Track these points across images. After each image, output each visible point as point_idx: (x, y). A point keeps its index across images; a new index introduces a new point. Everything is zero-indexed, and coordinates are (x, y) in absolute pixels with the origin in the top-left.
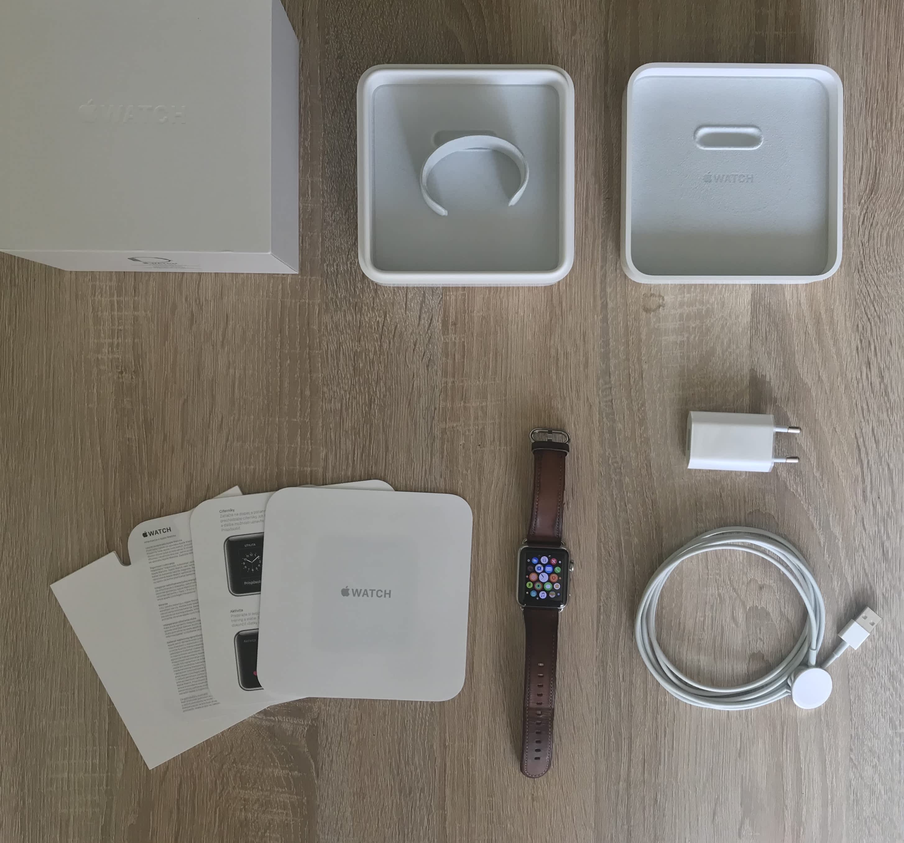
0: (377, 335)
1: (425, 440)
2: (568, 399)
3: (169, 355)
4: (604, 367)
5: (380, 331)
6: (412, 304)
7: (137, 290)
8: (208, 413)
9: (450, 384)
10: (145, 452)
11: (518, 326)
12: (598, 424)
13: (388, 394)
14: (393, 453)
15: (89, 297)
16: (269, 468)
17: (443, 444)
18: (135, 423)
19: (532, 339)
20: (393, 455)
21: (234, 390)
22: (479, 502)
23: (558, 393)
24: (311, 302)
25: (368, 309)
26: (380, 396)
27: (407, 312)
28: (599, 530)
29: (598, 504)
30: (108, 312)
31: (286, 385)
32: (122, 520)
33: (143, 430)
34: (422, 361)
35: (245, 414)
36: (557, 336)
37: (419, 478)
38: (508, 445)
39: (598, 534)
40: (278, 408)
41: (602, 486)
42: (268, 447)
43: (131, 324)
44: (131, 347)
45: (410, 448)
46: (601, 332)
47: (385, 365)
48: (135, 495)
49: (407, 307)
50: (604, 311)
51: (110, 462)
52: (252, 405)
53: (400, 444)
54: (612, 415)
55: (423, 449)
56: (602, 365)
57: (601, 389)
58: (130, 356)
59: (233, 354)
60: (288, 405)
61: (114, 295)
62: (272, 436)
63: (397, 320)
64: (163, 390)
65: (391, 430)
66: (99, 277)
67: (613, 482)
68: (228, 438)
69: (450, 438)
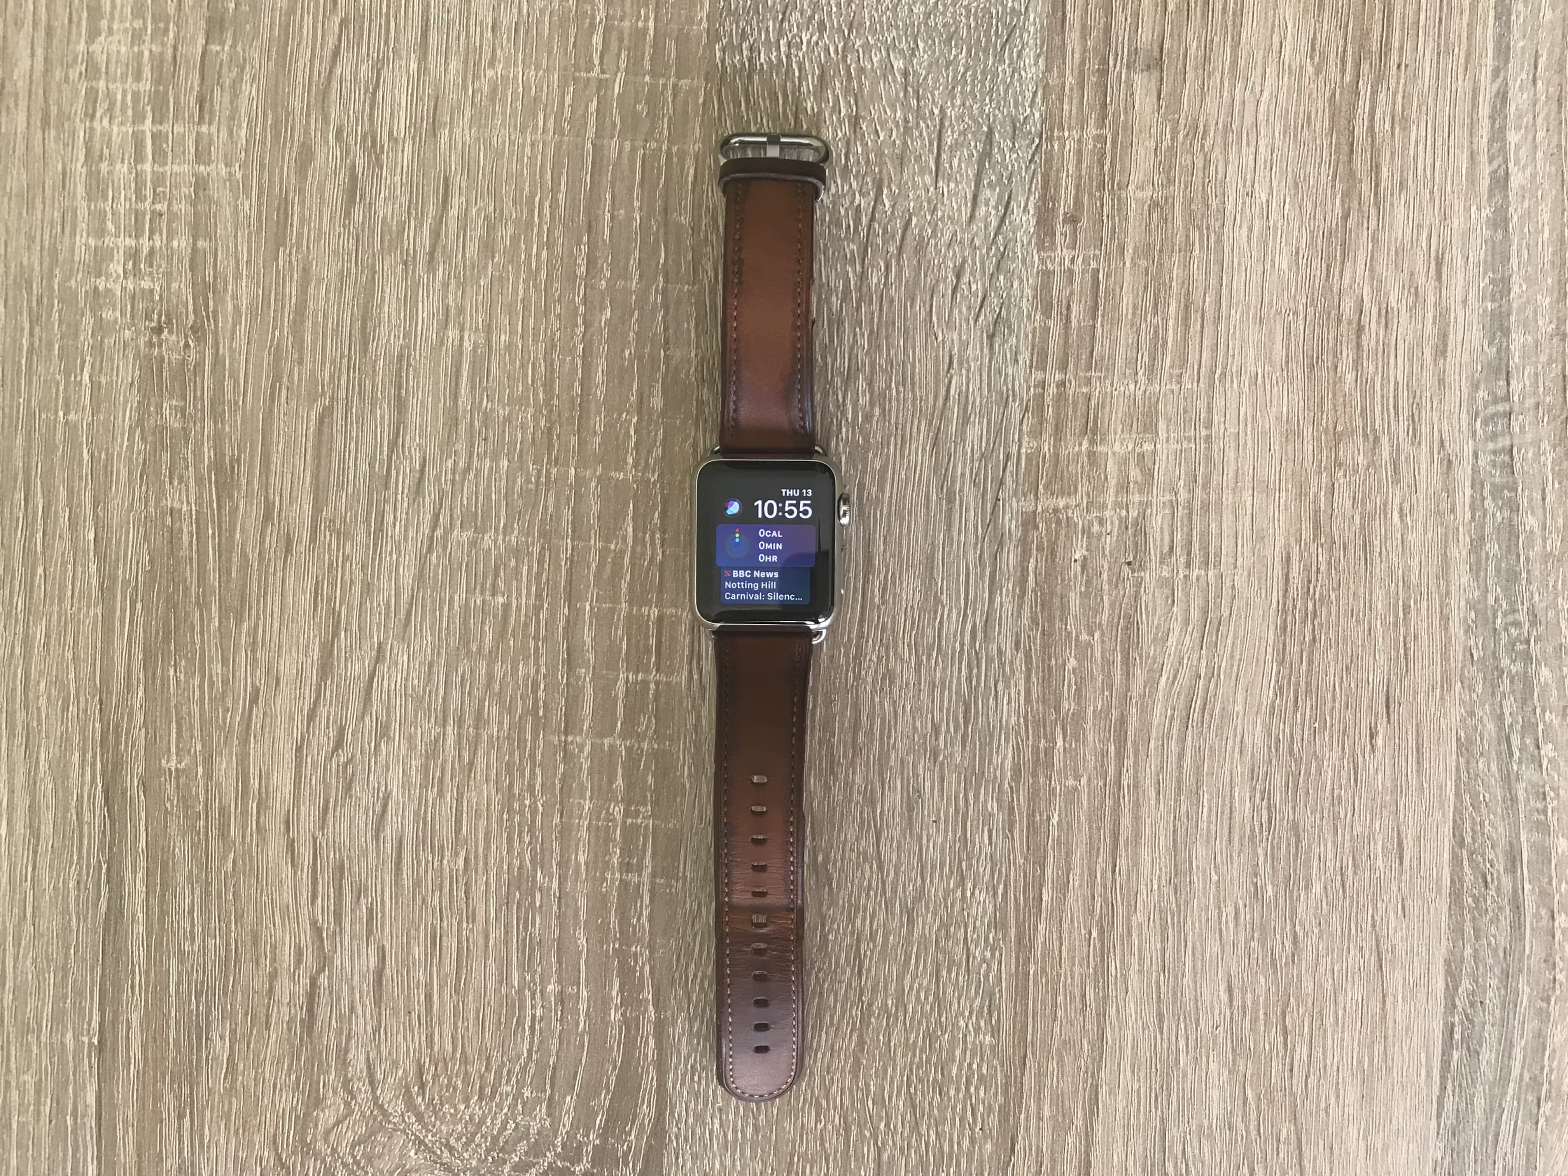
0: (852, 246)
1: (976, 544)
2: (1385, 441)
3: (288, 284)
4: (1492, 352)
5: (863, 234)
6: (956, 162)
7: (207, 105)
8: (386, 449)
9: (1052, 390)
10: (214, 549)
11: (1250, 230)
12: (1468, 515)
13: (877, 411)
14: (886, 577)
15: (78, 120)
16: (546, 606)
17: (1025, 556)
18: (191, 469)
19: (1290, 270)
20: (886, 584)
21: (457, 384)
22: (1122, 721)
23: (1359, 422)
24: (675, 149)
26: (854, 417)
27: (940, 184)
28: (1458, 811)
29: (1458, 739)
30: (126, 165)
31: (599, 377)
32: (147, 733)
33: (210, 489)
34: (976, 321)
35: (485, 452)
36: (1360, 262)
37: (954, 647)
38: (1211, 566)
39: (1455, 821)
40: (574, 440)
41: (1472, 689)
42: (543, 548)
43: (188, 197)
44: (186, 262)
45: (933, 562)
46: (1489, 253)
47: (872, 332)
48: (183, 663)
49: (942, 168)
50: (1498, 196)
51: (120, 572)
52: (504, 431)
53: (905, 552)
54: (1509, 491)
55: (968, 568)
56: (1486, 347)
57: (1482, 415)
58: (183, 287)
59: (458, 287)
60: (603, 434)
61: (144, 118)
62: (557, 517)
63: (912, 205)
64: (267, 378)
65: (881, 511)
66: (107, 67)
67: (1506, 680)
68: (436, 517)
69: (1045, 540)
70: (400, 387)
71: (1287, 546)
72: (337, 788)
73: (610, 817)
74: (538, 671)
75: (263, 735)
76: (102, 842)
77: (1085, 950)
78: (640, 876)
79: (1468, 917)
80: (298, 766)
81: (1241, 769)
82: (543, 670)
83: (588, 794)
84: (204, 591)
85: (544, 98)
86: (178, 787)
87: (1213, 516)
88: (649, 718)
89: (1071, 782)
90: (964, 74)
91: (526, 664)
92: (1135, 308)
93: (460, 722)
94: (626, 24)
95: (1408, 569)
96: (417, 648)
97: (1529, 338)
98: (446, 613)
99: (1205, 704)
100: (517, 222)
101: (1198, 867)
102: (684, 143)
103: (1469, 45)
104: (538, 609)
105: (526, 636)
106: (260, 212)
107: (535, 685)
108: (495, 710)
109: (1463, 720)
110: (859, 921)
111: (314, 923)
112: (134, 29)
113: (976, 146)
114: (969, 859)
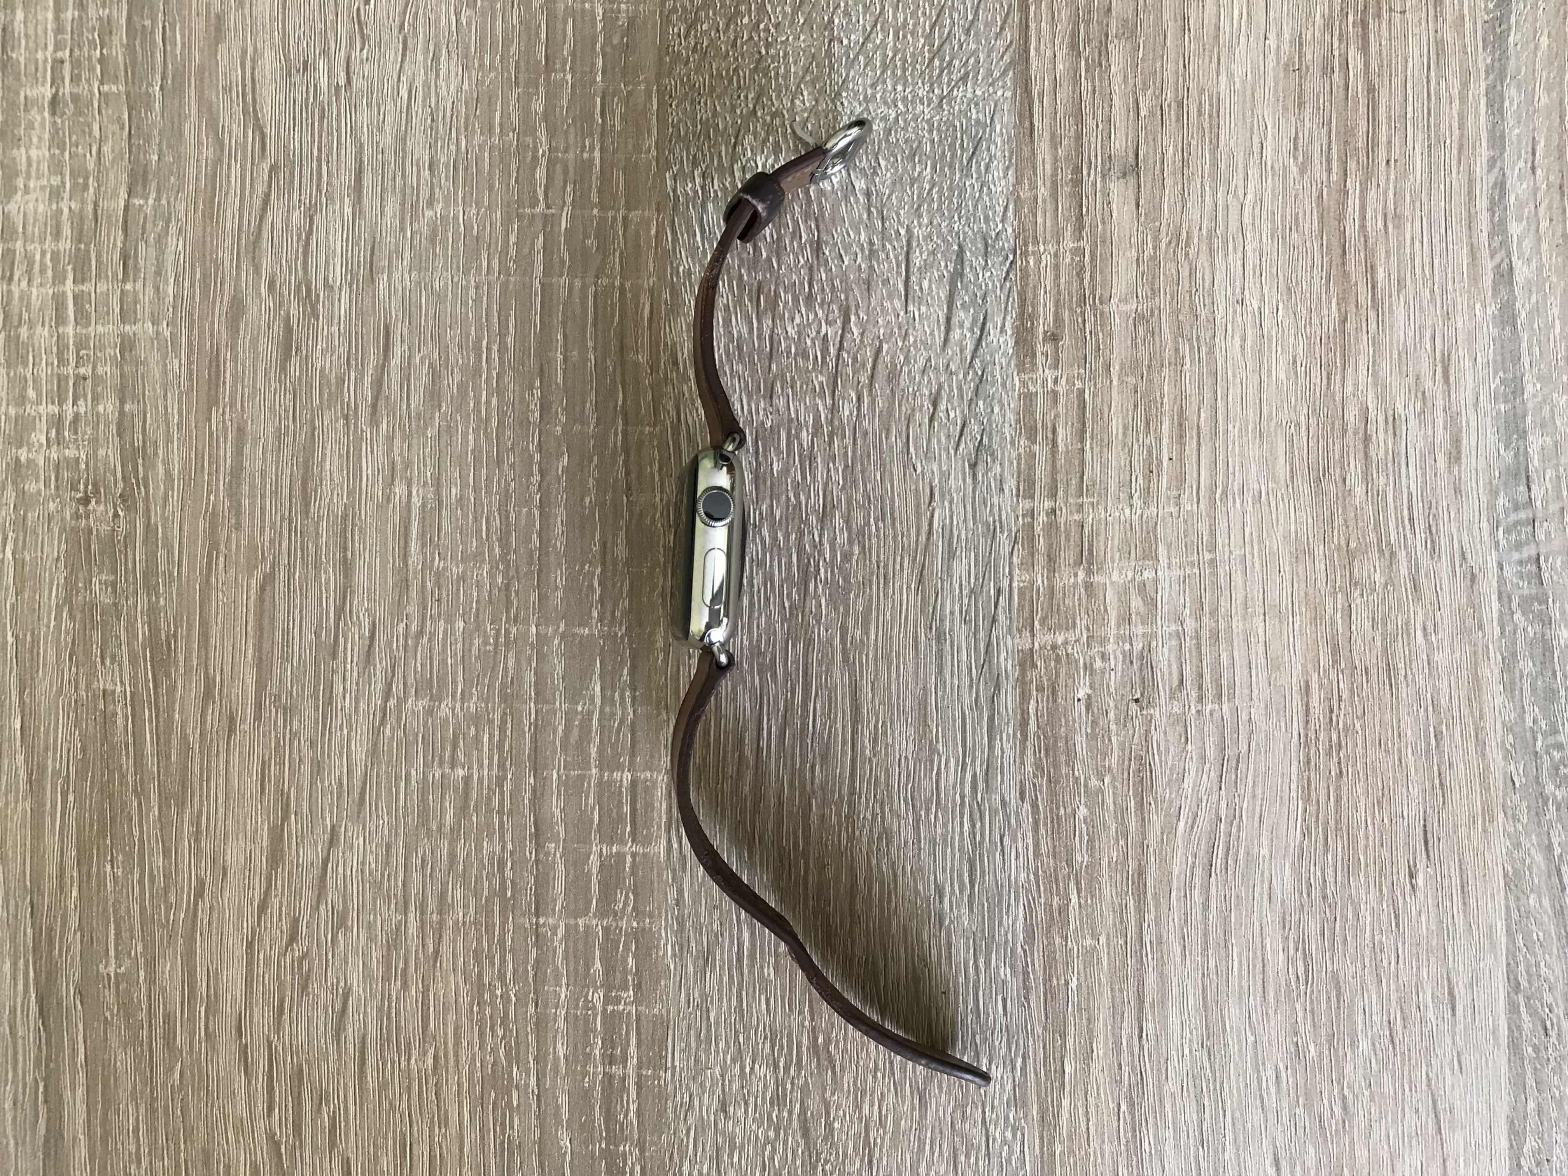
0: (820, 378)
1: (971, 686)
2: (1402, 555)
3: (222, 445)
4: (1508, 456)
5: (832, 364)
6: (925, 284)
7: (131, 263)
8: (332, 615)
9: (1042, 518)
10: (151, 731)
11: (1244, 339)
12: (1497, 631)
13: (856, 550)
14: (876, 727)
16: (510, 776)
17: (1025, 697)
18: (124, 646)
19: (1288, 379)
20: (876, 734)
21: (406, 543)
22: (1141, 873)
23: (1373, 537)
24: (628, 285)
25: (796, 300)
26: (834, 555)
27: (911, 308)
28: (1511, 954)
29: (1506, 875)
30: (46, 328)
31: (559, 528)
32: (82, 936)
33: (146, 669)
34: (956, 450)
35: (439, 614)
36: (1362, 368)
37: (954, 800)
38: (1225, 698)
39: (1508, 964)
40: (534, 596)
41: (1515, 819)
42: (505, 713)
43: (113, 358)
44: (114, 428)
45: (926, 708)
46: (1499, 351)
47: (846, 466)
48: (120, 858)
49: (911, 292)
50: (1503, 292)
51: (50, 762)
52: (458, 590)
53: (894, 698)
54: (1540, 604)
55: (963, 714)
56: (1502, 452)
57: (1503, 523)
58: (110, 453)
59: (403, 441)
60: (565, 588)
61: (65, 279)
62: (518, 678)
63: (882, 331)
64: (203, 547)
65: (867, 656)
66: (24, 227)
67: (1552, 808)
68: (389, 686)
69: (1045, 679)
70: (345, 549)
71: (1306, 672)
72: (293, 985)
73: (588, 1005)
74: (503, 848)
75: (210, 932)
76: (38, 1060)
77: (1115, 1124)
78: (625, 1067)
79: (1529, 1069)
80: (250, 964)
81: (1272, 918)
82: (510, 847)
83: (564, 980)
84: (141, 779)
85: (487, 239)
86: (118, 992)
87: (1223, 642)
88: (627, 896)
89: (1089, 942)
90: (931, 190)
91: (491, 840)
92: (1125, 428)
93: (422, 908)
94: (571, 156)
95: (1436, 690)
96: (373, 828)
97: (1548, 439)
98: (402, 790)
99: (1228, 849)
100: (463, 370)
101: (1231, 1027)
102: (638, 278)
103: (1461, 136)
104: (501, 781)
105: (490, 811)
106: (190, 371)
107: (502, 864)
108: (459, 893)
109: (1509, 853)
110: (866, 1107)
111: (271, 1136)
112: (52, 186)
113: (946, 266)
114: (983, 1032)
